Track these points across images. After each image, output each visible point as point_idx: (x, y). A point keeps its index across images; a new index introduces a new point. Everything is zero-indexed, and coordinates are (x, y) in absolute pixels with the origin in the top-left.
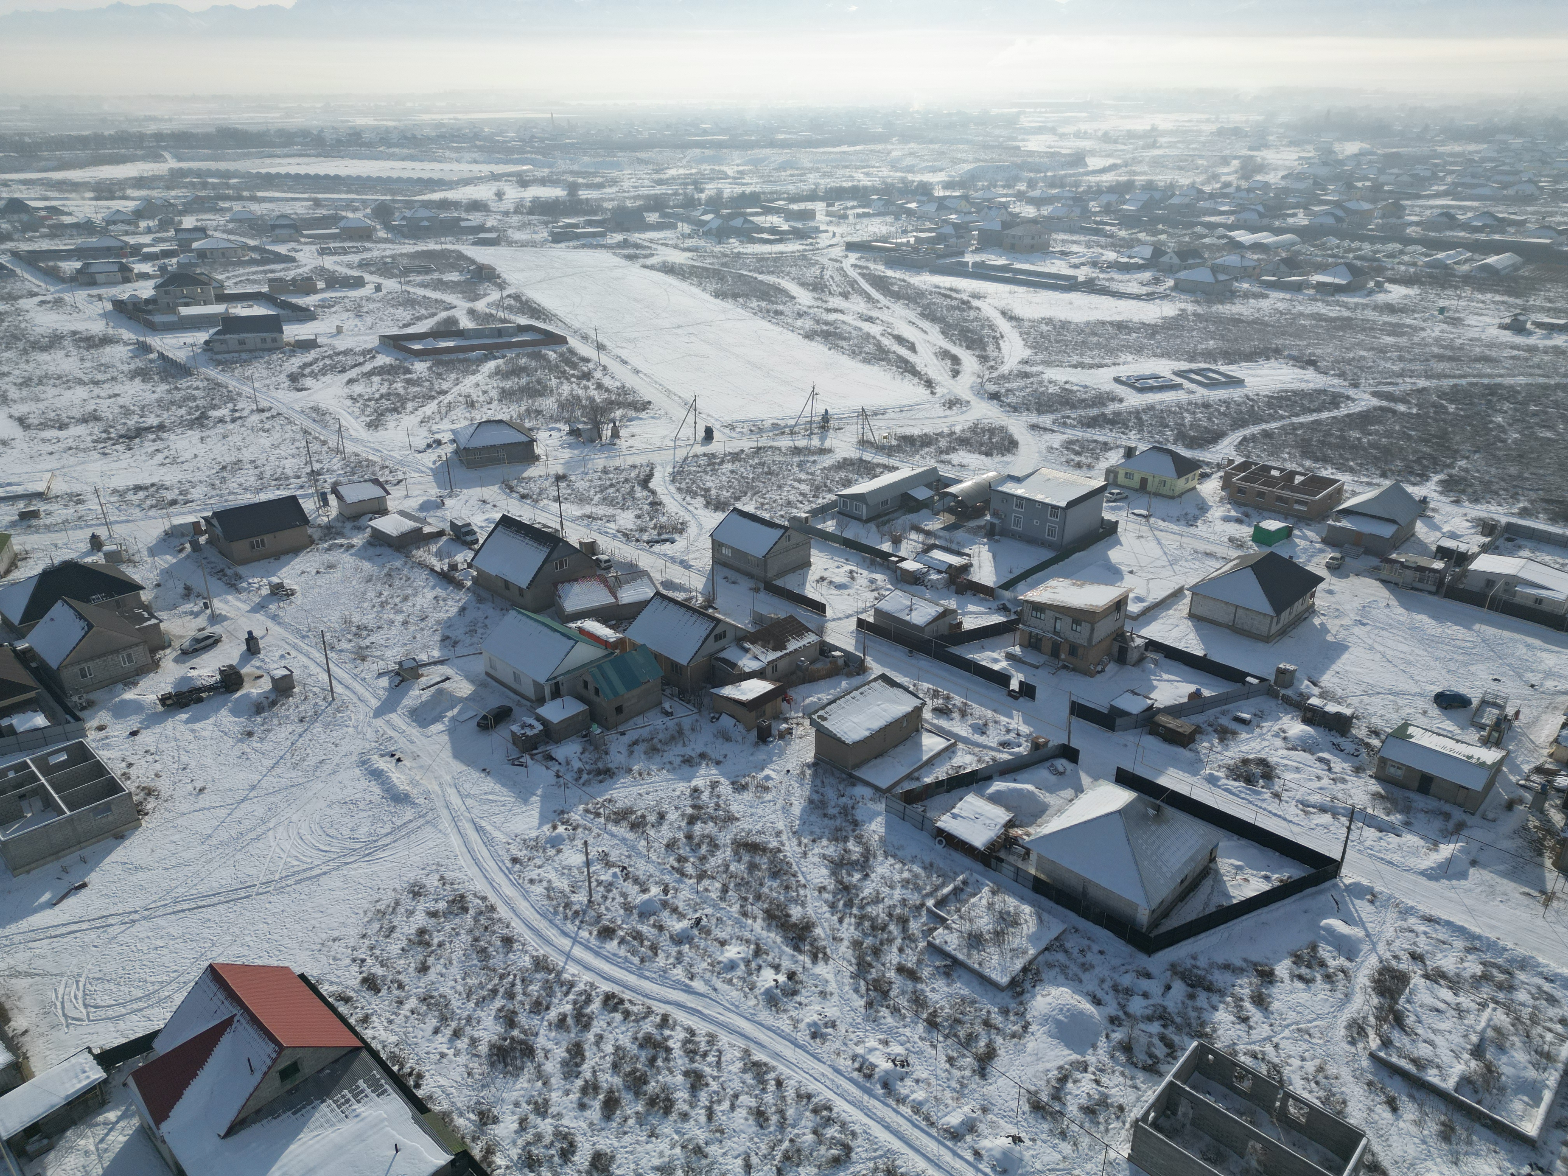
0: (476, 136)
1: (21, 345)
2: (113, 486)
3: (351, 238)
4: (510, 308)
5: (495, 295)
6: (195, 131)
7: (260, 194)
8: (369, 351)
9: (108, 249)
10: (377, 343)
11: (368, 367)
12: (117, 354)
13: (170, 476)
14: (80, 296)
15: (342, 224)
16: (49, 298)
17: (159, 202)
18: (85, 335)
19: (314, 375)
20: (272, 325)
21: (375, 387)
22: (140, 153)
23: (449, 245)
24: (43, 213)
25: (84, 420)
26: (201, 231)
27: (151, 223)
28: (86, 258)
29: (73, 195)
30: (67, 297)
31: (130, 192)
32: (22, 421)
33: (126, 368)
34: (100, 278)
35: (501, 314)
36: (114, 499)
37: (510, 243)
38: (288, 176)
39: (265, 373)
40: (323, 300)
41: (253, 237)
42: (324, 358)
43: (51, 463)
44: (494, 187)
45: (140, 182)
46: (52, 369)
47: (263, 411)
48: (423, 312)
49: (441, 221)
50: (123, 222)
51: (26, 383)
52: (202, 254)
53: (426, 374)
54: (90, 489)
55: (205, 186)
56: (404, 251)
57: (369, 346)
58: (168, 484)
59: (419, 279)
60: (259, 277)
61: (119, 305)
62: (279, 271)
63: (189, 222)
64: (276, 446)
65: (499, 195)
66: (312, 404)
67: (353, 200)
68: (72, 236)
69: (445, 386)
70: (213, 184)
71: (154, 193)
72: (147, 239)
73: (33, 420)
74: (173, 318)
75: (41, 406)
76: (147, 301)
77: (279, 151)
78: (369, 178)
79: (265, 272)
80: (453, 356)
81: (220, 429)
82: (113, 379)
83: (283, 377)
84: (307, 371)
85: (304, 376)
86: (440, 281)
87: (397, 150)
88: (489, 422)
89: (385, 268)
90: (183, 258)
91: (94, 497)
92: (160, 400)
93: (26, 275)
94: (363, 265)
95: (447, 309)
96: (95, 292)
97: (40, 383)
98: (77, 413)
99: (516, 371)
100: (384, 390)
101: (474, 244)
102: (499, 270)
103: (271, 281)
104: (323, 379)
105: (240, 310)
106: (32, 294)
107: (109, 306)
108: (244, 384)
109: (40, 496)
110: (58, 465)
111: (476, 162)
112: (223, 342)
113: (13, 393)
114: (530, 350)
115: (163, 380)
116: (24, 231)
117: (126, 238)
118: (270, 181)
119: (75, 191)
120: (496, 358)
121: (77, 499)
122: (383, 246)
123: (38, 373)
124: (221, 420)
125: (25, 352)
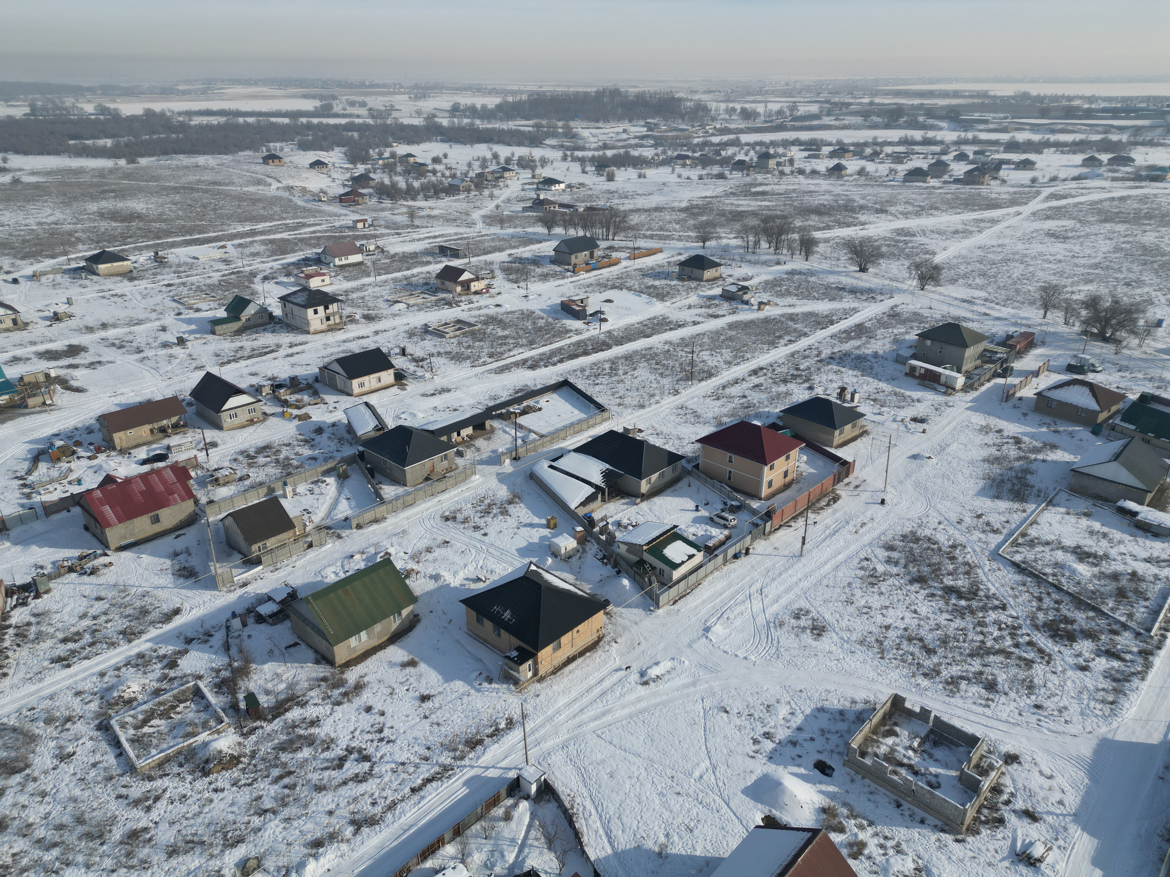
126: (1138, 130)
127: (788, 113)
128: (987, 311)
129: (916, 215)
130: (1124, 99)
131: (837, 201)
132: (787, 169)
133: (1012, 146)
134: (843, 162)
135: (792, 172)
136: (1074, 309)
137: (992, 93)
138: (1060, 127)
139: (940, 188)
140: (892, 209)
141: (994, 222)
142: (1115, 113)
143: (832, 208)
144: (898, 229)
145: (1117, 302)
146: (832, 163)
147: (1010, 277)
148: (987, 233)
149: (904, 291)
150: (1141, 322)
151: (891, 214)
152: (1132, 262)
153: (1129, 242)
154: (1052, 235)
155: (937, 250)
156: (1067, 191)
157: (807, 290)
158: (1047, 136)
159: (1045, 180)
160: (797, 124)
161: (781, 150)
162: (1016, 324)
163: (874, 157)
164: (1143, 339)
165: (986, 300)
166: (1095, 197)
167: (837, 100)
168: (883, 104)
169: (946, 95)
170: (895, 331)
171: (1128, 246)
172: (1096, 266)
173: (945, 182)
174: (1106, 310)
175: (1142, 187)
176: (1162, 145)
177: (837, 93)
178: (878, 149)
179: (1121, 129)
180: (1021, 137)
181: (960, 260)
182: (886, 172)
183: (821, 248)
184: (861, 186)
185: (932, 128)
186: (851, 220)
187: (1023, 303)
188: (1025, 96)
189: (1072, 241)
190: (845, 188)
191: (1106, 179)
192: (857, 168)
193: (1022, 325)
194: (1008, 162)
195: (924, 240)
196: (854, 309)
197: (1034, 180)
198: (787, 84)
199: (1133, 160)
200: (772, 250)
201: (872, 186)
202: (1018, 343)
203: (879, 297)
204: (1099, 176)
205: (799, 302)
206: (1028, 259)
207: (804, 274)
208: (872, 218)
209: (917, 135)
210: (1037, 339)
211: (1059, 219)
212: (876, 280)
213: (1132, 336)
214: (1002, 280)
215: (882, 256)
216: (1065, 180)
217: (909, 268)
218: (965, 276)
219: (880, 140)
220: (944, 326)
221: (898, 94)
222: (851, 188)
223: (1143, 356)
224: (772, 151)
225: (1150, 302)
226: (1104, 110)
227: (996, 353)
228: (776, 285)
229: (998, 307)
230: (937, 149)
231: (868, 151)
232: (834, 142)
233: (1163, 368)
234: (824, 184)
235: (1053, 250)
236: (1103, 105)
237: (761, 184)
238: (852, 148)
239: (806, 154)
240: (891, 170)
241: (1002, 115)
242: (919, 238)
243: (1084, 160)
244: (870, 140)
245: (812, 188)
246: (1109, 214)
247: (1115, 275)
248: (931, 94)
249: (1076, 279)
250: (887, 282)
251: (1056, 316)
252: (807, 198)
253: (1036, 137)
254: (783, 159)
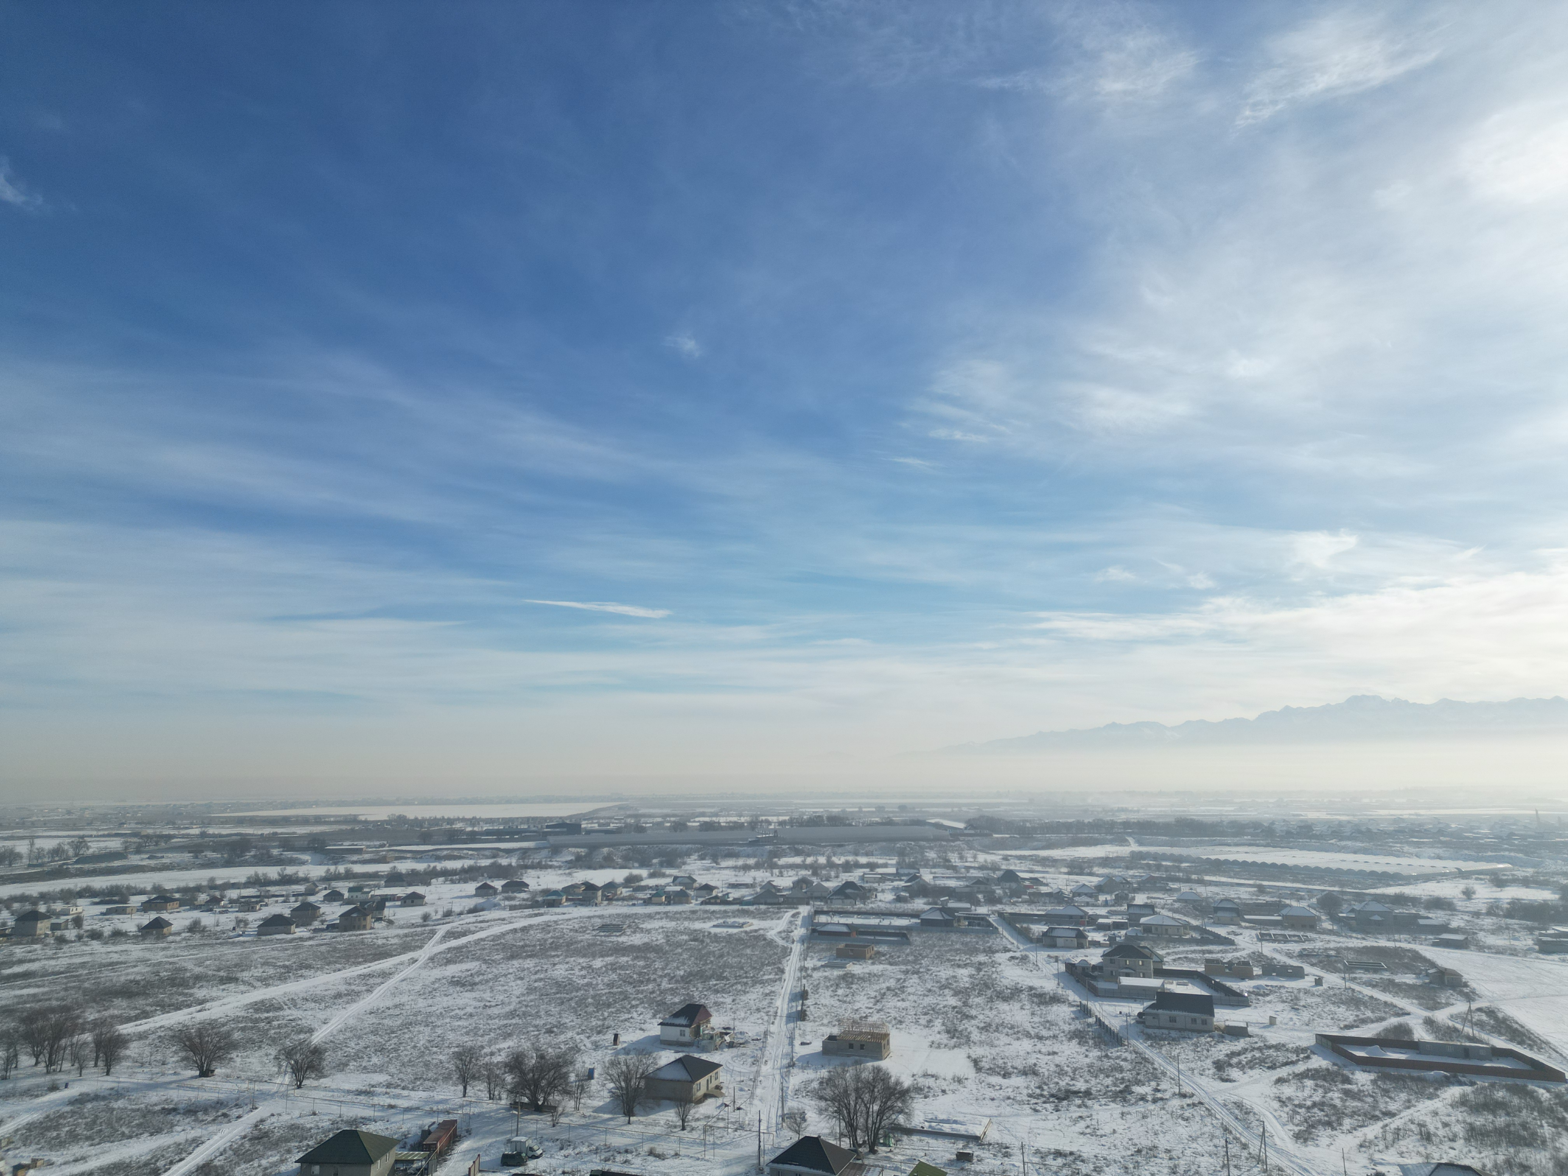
0: (1441, 832)
1: (989, 992)
2: (1037, 1145)
3: (1293, 927)
4: (1481, 1025)
5: (1460, 1007)
6: (1156, 821)
7: (1207, 878)
8: (1304, 1050)
9: (1071, 917)
10: (1312, 1042)
11: (1301, 1068)
12: (1062, 1013)
13: (1088, 1148)
14: (1041, 956)
15: (1284, 912)
16: (1018, 954)
17: (1118, 880)
18: (1039, 991)
19: (1241, 1066)
20: (1204, 1006)
21: (1307, 1092)
22: (1109, 837)
23: (1403, 942)
24: (1027, 883)
25: (1024, 1073)
26: (1150, 908)
27: (1109, 898)
28: (1052, 923)
29: (1052, 870)
30: (1032, 956)
31: (1096, 870)
32: (976, 1062)
33: (1066, 1028)
34: (1060, 942)
35: (1468, 1030)
36: (1036, 1160)
37: (1481, 948)
38: (1235, 862)
39: (1191, 1055)
40: (1258, 987)
41: (1195, 917)
42: (1253, 1049)
43: (990, 1109)
44: (1462, 885)
45: (1105, 862)
46: (1008, 1019)
47: (1184, 1096)
48: (1369, 1014)
49: (1396, 917)
50: (1086, 894)
51: (986, 1028)
52: (1148, 929)
53: (1369, 1088)
54: (1018, 1144)
55: (1159, 867)
56: (1351, 945)
57: (1304, 1044)
58: (1085, 1155)
59: (1366, 976)
60: (1198, 956)
61: (1071, 967)
62: (1218, 953)
63: (1140, 899)
64: (1193, 1139)
65: (1468, 894)
66: (1235, 1099)
67: (1298, 890)
68: (1045, 904)
69: (1393, 1107)
70: (1167, 867)
71: (1116, 872)
72: (1103, 911)
73: (985, 1064)
74: (1113, 986)
75: (994, 1051)
76: (1094, 968)
77: (1229, 840)
78: (1317, 869)
79: (1204, 952)
80: (1404, 1072)
81: (1141, 1107)
82: (1055, 1037)
83: (1208, 1063)
84: (1235, 1060)
85: (1230, 1065)
86: (1391, 982)
87: (1349, 843)
88: (1450, 1165)
89: (1328, 961)
90: (1130, 931)
91: (1019, 1152)
92: (1090, 1066)
93: (1005, 934)
94: (1303, 955)
95: (1398, 1015)
96: (1054, 953)
97: (997, 1030)
98: (1019, 1064)
99: (1492, 1107)
100: (1317, 1098)
101: (1435, 945)
102: (1466, 977)
103: (1208, 961)
104: (1251, 1072)
105: (1176, 987)
106: (1006, 950)
107: (1063, 968)
108: (1170, 1064)
109: (976, 1139)
110: (995, 1113)
111: (1439, 858)
112: (1155, 1016)
113: (975, 1036)
114: (1510, 1081)
115: (1097, 1045)
116: (1011, 897)
117: (1086, 909)
118: (1218, 866)
119: (1053, 866)
120: (1461, 1084)
121: (1004, 1150)
122: (1327, 937)
123: (997, 1020)
124: (1143, 1098)
125: (991, 1000)
126: (525, 852)
127: (71, 852)
128: (393, 1102)
129: (280, 979)
130: (505, 821)
131: (157, 973)
132: (71, 934)
133: (395, 879)
134: (165, 916)
135: (79, 938)
136: (497, 1076)
137: (363, 818)
138: (445, 853)
139: (310, 939)
140: (245, 975)
141: (385, 975)
142: (498, 836)
143: (149, 984)
144: (256, 1003)
145: (542, 1057)
146: (146, 919)
147: (415, 1047)
148: (378, 991)
149: (272, 1095)
150: (572, 1077)
151: (244, 982)
152: (549, 1003)
153: (541, 980)
154: (457, 982)
155: (315, 1025)
156: (465, 927)
157: (109, 1124)
158: (432, 865)
159: (439, 917)
160: (86, 866)
161: (58, 906)
162: (431, 1113)
163: (211, 905)
164: (578, 1099)
165: (389, 1086)
166: (496, 930)
167: (150, 831)
168: (221, 836)
169: (305, 821)
170: (264, 1162)
171: (541, 984)
172: (512, 1014)
173: (316, 931)
174: (532, 1070)
175: (541, 915)
176: (551, 867)
177: (150, 823)
178: (217, 894)
179: (509, 852)
180: (404, 867)
181: (348, 1034)
182: (232, 924)
183: (133, 1050)
184: (194, 947)
185: (292, 862)
186: (181, 999)
187: (436, 1080)
188: (402, 820)
189: (480, 987)
190: (169, 953)
191: (504, 908)
192: (187, 923)
193: (439, 1112)
194: (393, 898)
195: (295, 1013)
196: (194, 1140)
197: (426, 917)
198: (69, 812)
199: (527, 885)
200: (42, 1067)
201: (212, 945)
202: (438, 1139)
203: (235, 1112)
204: (496, 906)
205: (93, 1151)
206: (433, 1019)
207: (104, 1098)
208: (214, 992)
209: (273, 872)
210: (461, 1127)
211: (461, 962)
212: (229, 1086)
213: (566, 1098)
214: (406, 1053)
215: (234, 1046)
216: (461, 914)
217: (276, 1058)
218: (357, 1056)
219: (219, 882)
220: (337, 1136)
221: (241, 821)
222: (179, 952)
223: (583, 1121)
224: (42, 908)
225: (576, 1049)
226: (488, 833)
227: (412, 1162)
228: (48, 1129)
229: (405, 1093)
230: (301, 888)
231: (203, 897)
232: (149, 887)
233: (606, 1132)
234: (136, 950)
235: (461, 1002)
236: (486, 828)
237: (21, 962)
238: (177, 896)
239: (103, 908)
240: (239, 921)
241: (377, 843)
242: (287, 1012)
243: (477, 889)
244: (204, 883)
245: (115, 958)
246: (514, 949)
247: (534, 1022)
248: (286, 821)
249: (492, 1035)
250: (244, 1086)
251: (478, 1089)
252: (106, 974)
253: (421, 867)
254: (63, 919)
